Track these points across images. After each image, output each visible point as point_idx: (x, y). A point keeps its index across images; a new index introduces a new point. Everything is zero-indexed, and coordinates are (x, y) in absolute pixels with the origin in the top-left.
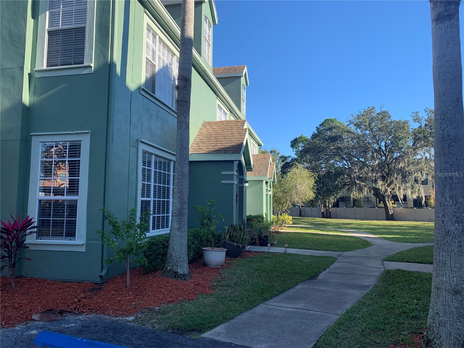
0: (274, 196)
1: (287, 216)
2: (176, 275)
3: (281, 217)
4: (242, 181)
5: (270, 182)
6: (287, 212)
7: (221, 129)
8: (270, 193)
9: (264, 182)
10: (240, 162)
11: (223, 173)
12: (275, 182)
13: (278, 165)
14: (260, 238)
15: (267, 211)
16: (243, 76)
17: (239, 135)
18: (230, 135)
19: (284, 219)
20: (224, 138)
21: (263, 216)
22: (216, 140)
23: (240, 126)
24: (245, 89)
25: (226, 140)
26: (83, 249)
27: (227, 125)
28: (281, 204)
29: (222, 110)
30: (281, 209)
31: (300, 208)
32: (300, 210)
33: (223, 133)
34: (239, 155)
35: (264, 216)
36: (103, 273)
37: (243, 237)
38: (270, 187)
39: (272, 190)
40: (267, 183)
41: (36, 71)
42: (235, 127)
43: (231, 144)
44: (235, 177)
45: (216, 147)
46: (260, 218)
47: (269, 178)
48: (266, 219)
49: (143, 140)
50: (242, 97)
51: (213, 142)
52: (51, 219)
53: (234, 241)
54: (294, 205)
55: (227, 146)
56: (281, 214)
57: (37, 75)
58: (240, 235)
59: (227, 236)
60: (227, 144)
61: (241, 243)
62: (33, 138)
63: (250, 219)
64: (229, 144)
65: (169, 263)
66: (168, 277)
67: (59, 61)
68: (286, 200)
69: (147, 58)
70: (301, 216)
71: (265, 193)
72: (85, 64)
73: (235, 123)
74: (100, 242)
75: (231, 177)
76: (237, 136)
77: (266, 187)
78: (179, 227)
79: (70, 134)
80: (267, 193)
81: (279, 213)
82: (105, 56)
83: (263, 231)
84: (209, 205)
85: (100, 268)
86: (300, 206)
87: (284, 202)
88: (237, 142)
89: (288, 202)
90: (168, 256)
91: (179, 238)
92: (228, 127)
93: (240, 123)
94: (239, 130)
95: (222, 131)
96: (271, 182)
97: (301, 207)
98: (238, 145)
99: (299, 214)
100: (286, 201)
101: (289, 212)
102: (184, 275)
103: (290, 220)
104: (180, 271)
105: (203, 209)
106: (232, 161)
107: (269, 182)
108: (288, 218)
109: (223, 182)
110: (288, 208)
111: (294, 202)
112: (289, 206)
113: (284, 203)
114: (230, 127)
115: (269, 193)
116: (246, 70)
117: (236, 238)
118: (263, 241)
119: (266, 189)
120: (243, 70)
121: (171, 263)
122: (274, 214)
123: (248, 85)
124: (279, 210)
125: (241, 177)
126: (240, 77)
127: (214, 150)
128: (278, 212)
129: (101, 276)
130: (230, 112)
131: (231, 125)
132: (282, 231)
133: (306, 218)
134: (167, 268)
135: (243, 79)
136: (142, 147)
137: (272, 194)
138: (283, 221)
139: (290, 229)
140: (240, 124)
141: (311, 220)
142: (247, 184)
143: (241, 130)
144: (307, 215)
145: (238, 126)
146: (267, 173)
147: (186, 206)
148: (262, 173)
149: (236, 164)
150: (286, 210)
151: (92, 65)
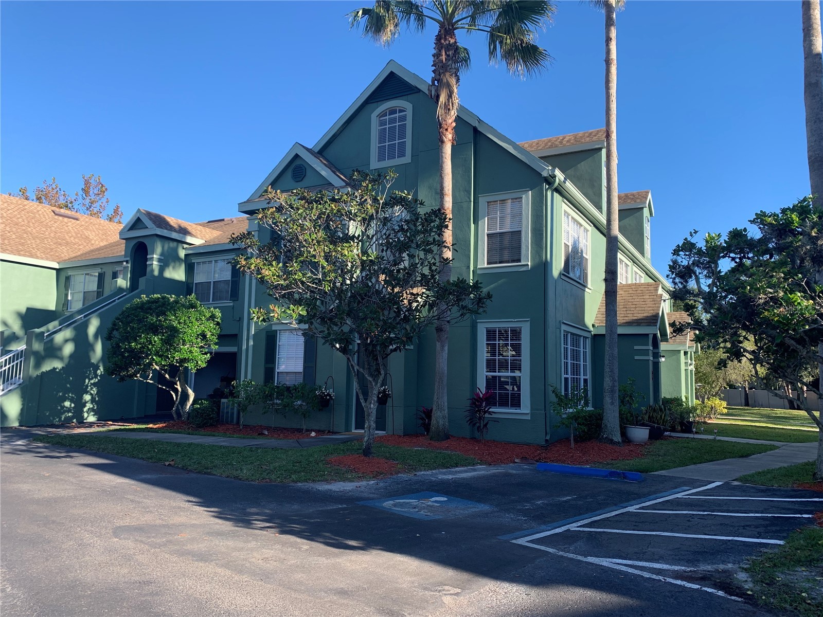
0: (697, 372)
1: (717, 401)
2: (612, 442)
3: (709, 402)
4: (657, 355)
5: (691, 352)
6: (720, 396)
7: (630, 295)
8: (692, 367)
9: (682, 352)
10: (655, 336)
11: (636, 347)
12: (698, 352)
13: (702, 314)
14: (682, 424)
15: (687, 392)
16: (646, 207)
17: (653, 303)
18: (641, 303)
19: (713, 406)
20: (634, 306)
21: (682, 400)
22: (625, 309)
23: (653, 291)
24: (648, 221)
25: (637, 309)
26: (528, 418)
27: (636, 289)
28: (709, 383)
29: (624, 263)
30: (709, 392)
31: (746, 391)
32: (746, 395)
33: (633, 300)
34: (655, 327)
35: (684, 399)
36: (548, 438)
37: (664, 418)
38: (691, 360)
39: (694, 363)
40: (686, 353)
41: (479, 269)
42: (647, 292)
43: (645, 315)
44: (650, 352)
45: (627, 318)
46: (677, 401)
47: (689, 347)
48: (686, 404)
49: (565, 322)
50: (645, 235)
51: (622, 312)
52: (497, 392)
53: (654, 422)
54: (732, 386)
55: (641, 317)
56: (708, 398)
57: (479, 272)
58: (661, 416)
59: (646, 417)
60: (640, 315)
61: (663, 425)
62: (479, 325)
63: (667, 401)
64: (642, 315)
65: (604, 432)
66: (605, 443)
67: (498, 258)
68: (716, 377)
69: (565, 243)
70: (747, 404)
71: (683, 367)
72: (523, 263)
73: (646, 286)
74: (543, 412)
75: (646, 352)
76: (650, 304)
77: (685, 359)
78: (612, 402)
79: (512, 321)
80: (686, 368)
81: (706, 397)
82: (540, 256)
83: (686, 416)
84: (630, 384)
85: (545, 434)
86: (745, 388)
87: (714, 381)
88: (652, 312)
89: (721, 380)
90: (603, 426)
91: (612, 411)
92: (638, 292)
93: (652, 286)
94: (653, 297)
95: (631, 298)
96: (693, 353)
97: (747, 389)
98: (653, 316)
99: (743, 401)
100: (717, 379)
101: (722, 395)
102: (619, 443)
103: (724, 408)
104: (615, 439)
105: (625, 388)
106: (647, 335)
107: (689, 353)
108: (721, 405)
109: (636, 358)
110: (719, 389)
111: (730, 381)
112: (721, 387)
113: (713, 383)
114: (641, 292)
115: (690, 368)
116: (650, 196)
117: (656, 418)
118: (687, 427)
119: (685, 363)
120: (646, 199)
121: (606, 432)
122: (697, 398)
123: (653, 215)
124: (706, 393)
125: (656, 351)
126: (643, 208)
127: (625, 321)
128: (704, 396)
129: (547, 440)
130: (633, 262)
131: (641, 289)
132: (709, 422)
133: (756, 408)
134: (603, 436)
135: (646, 211)
136: (564, 327)
137: (694, 369)
138: (712, 408)
139: (724, 420)
140: (653, 289)
141: (766, 411)
142: (663, 359)
143: (655, 297)
144: (760, 404)
145: (651, 291)
146: (685, 341)
147: (616, 384)
148: (679, 341)
149: (651, 337)
150: (717, 393)
151: (529, 264)
